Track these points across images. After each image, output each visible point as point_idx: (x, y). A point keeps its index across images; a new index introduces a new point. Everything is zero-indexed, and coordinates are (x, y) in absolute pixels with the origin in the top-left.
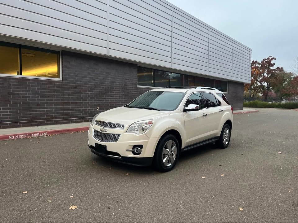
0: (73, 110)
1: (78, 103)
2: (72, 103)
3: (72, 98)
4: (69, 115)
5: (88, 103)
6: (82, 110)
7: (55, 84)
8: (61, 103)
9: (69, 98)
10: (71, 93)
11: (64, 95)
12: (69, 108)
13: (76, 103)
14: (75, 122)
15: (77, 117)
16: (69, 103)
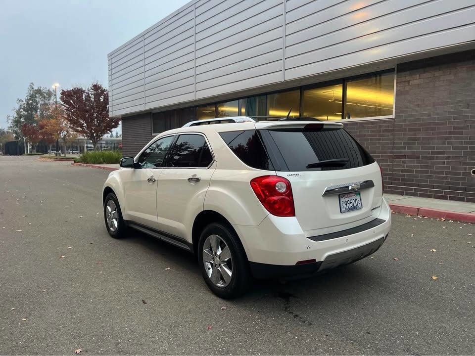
0: (412, 171)
1: (423, 157)
2: (409, 157)
3: (409, 148)
4: (403, 180)
5: (448, 158)
6: (431, 172)
7: (380, 127)
8: (389, 157)
9: (404, 148)
10: (409, 139)
11: (394, 143)
12: (403, 166)
13: (418, 157)
14: (415, 195)
15: (419, 185)
16: (404, 157)
